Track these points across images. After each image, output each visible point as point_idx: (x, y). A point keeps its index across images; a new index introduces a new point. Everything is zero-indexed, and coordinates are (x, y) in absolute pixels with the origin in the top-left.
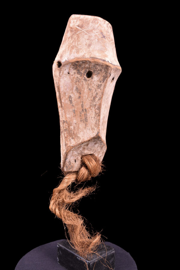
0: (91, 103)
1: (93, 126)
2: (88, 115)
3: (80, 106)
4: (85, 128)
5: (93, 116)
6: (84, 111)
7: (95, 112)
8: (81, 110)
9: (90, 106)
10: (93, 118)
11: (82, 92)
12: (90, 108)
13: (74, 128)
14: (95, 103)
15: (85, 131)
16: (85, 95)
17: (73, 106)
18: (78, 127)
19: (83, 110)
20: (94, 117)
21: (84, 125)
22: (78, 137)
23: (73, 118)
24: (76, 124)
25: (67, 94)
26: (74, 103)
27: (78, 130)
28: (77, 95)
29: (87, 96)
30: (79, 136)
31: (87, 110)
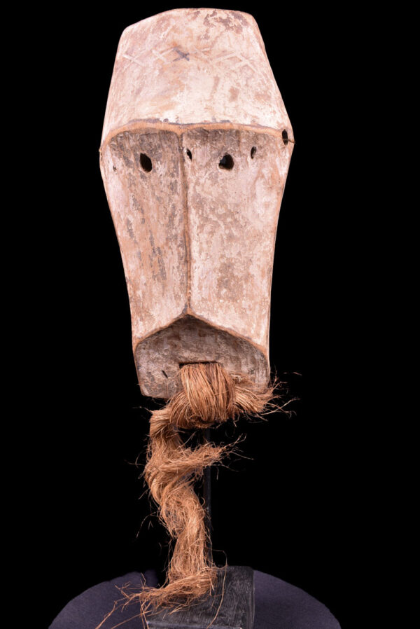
0: (167, 232)
1: (177, 289)
2: (166, 261)
3: (148, 241)
4: (163, 294)
5: (176, 264)
6: (157, 252)
7: (179, 253)
8: (151, 251)
9: (167, 239)
10: (176, 270)
11: (144, 208)
12: (167, 244)
13: (144, 294)
14: (174, 232)
15: (163, 301)
16: (153, 214)
17: (136, 242)
18: (151, 292)
19: (154, 252)
20: (178, 267)
21: (161, 287)
22: (151, 316)
23: (139, 271)
24: (145, 284)
25: (122, 217)
26: (137, 234)
27: (151, 300)
28: (139, 216)
29: (155, 216)
30: (152, 313)
31: (162, 249)
